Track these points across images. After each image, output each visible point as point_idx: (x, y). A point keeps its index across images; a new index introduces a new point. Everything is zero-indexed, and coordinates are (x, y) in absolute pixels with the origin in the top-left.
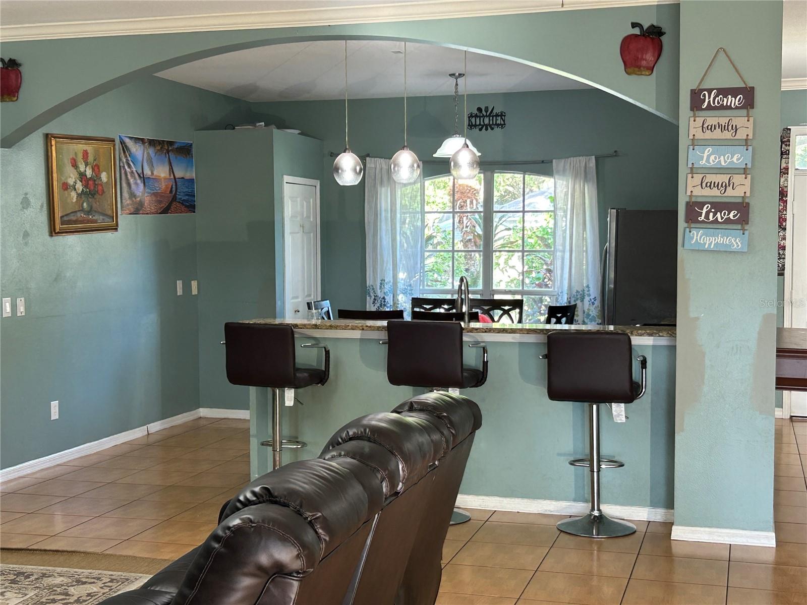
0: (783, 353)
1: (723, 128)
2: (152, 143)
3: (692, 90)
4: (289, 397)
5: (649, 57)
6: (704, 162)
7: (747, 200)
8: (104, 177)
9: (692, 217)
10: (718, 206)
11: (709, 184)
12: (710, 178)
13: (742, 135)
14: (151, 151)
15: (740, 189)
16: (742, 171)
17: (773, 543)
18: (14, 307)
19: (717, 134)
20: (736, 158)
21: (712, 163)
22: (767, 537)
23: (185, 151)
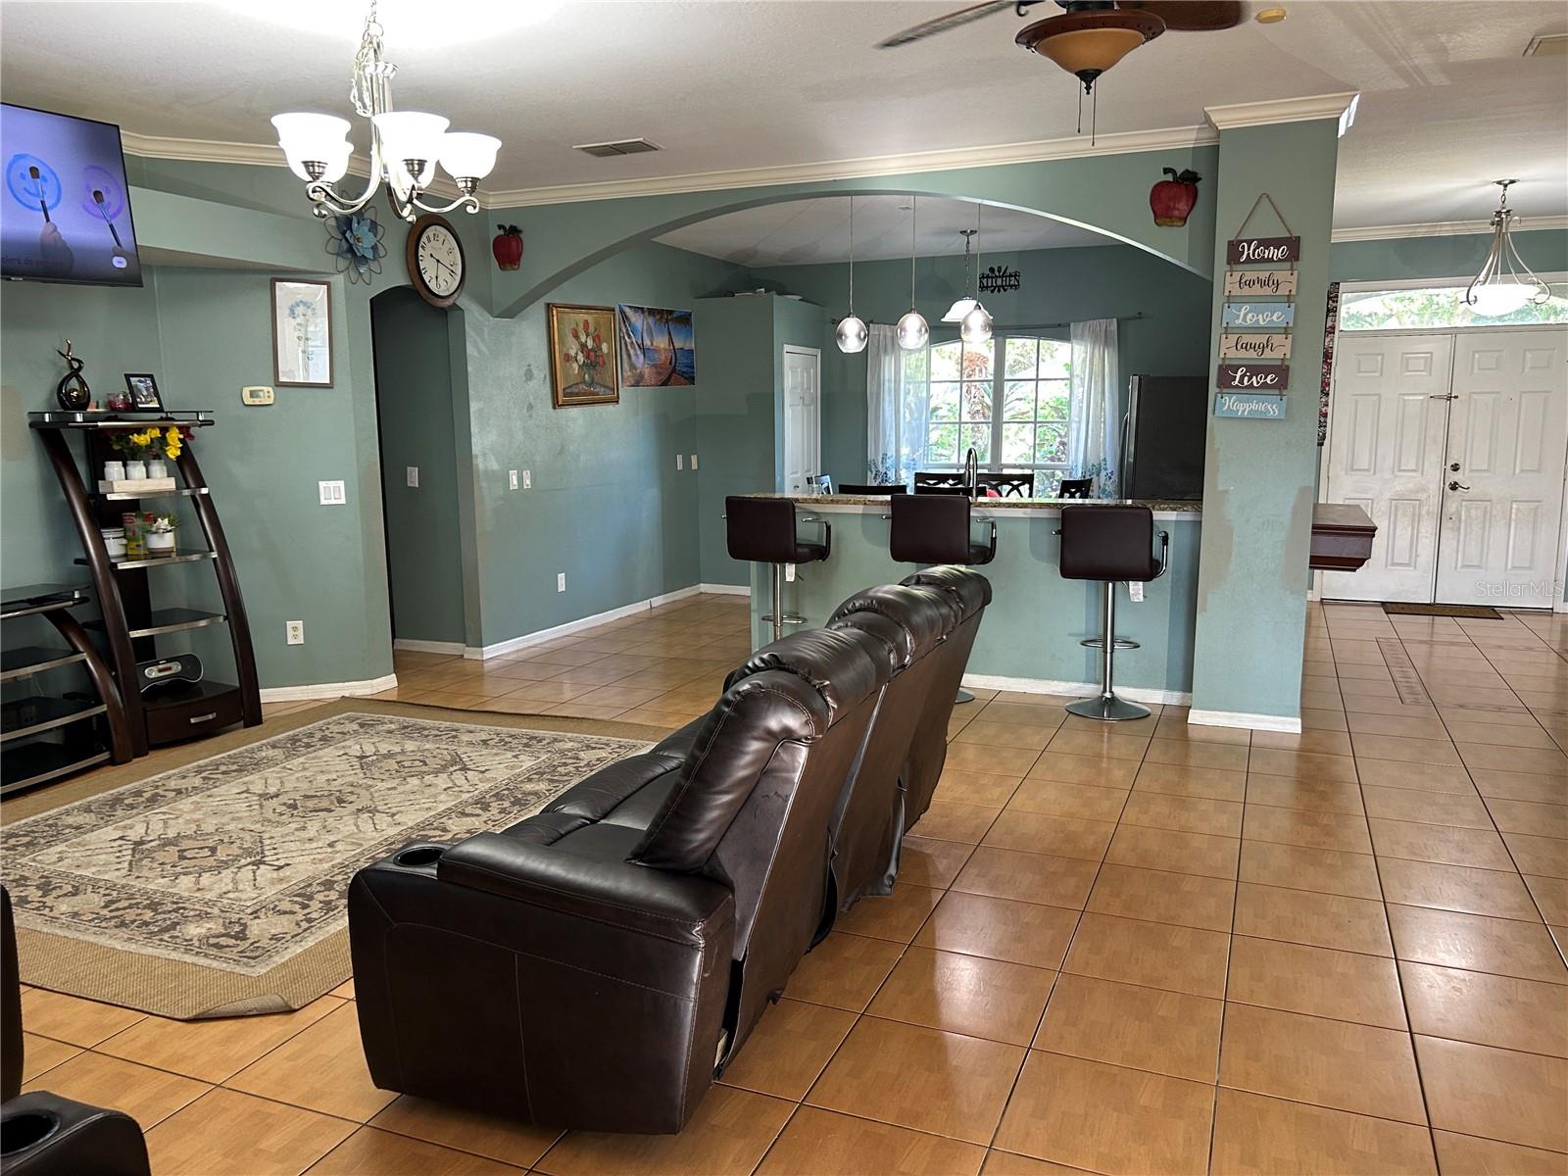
0: (1318, 530)
1: (1263, 283)
2: (651, 312)
3: (1229, 242)
4: (790, 572)
5: (1183, 206)
6: (1240, 321)
7: (1286, 363)
8: (604, 347)
9: (1225, 382)
10: (1254, 370)
11: (1244, 346)
12: (1246, 339)
13: (1283, 291)
14: (651, 320)
15: (1280, 350)
16: (1283, 331)
17: (1299, 730)
18: (520, 480)
19: (1257, 290)
20: (1277, 317)
21: (1249, 322)
22: (1292, 723)
23: (684, 320)
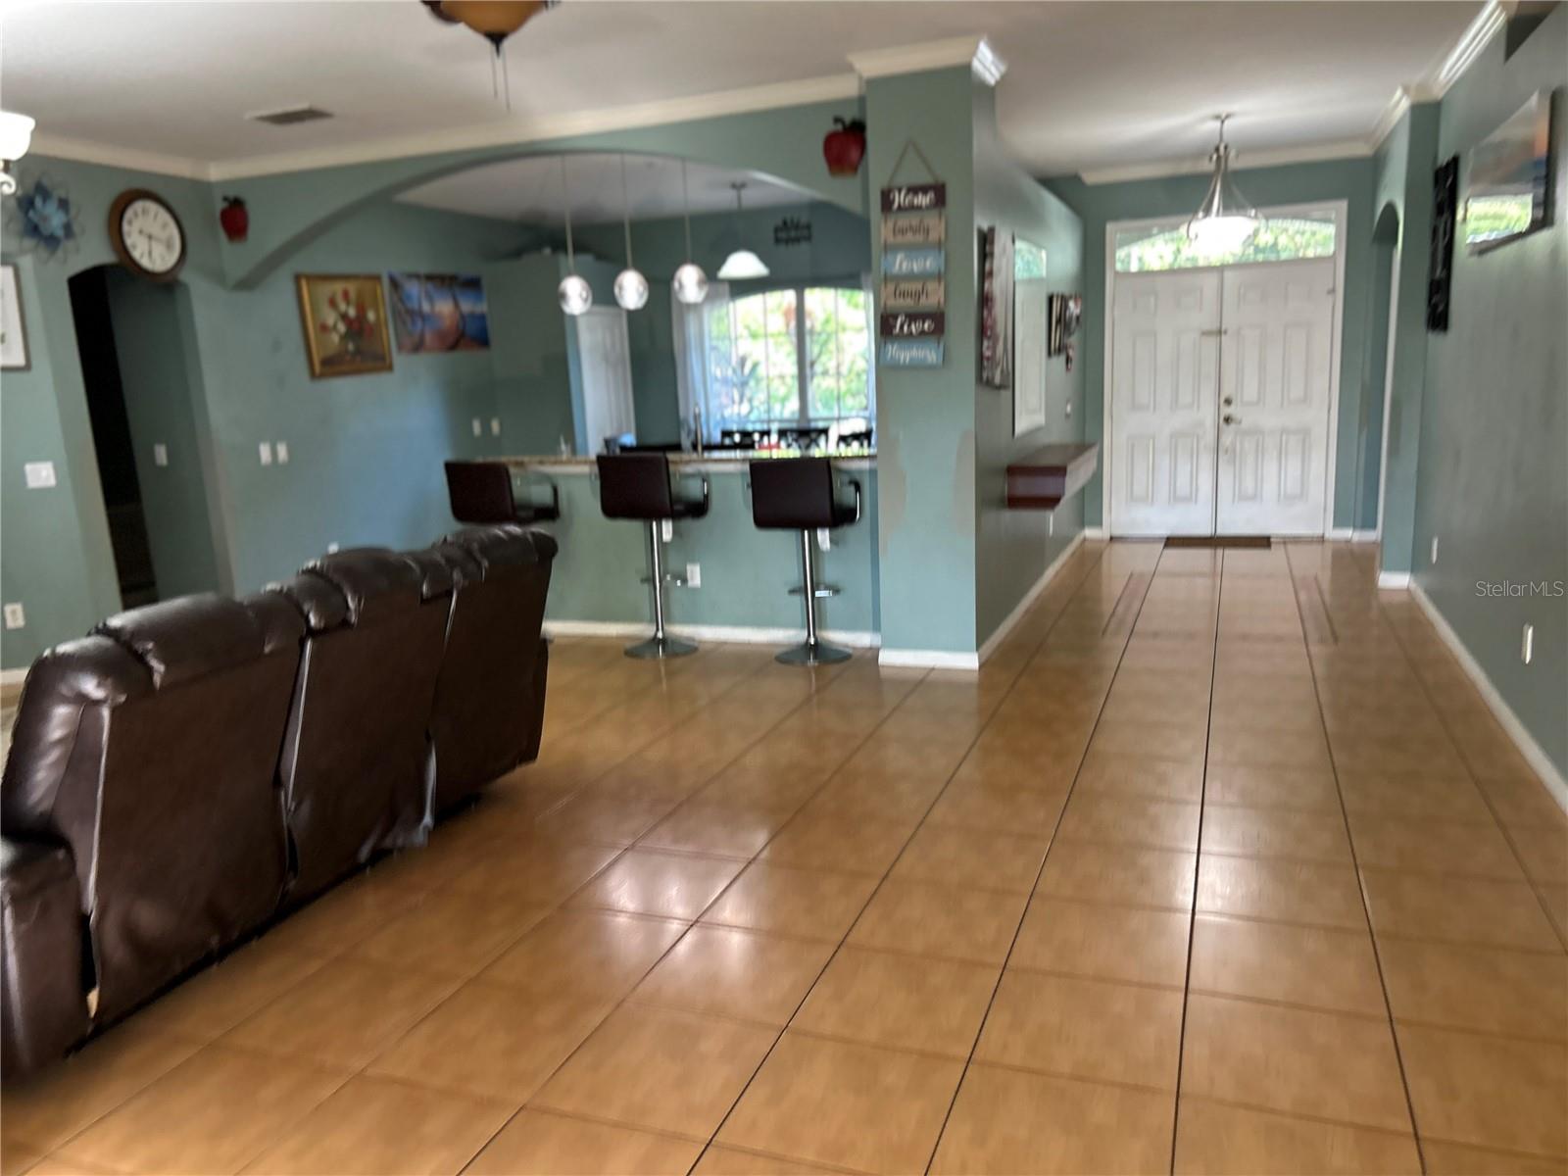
1: (915, 230)
2: (430, 278)
3: (881, 190)
6: (897, 269)
7: (942, 309)
8: (371, 316)
9: (887, 331)
10: (912, 317)
11: (904, 293)
12: (904, 286)
13: (933, 236)
14: (430, 286)
15: (933, 298)
17: (976, 665)
18: (274, 453)
19: (909, 237)
20: (929, 263)
23: (473, 284)
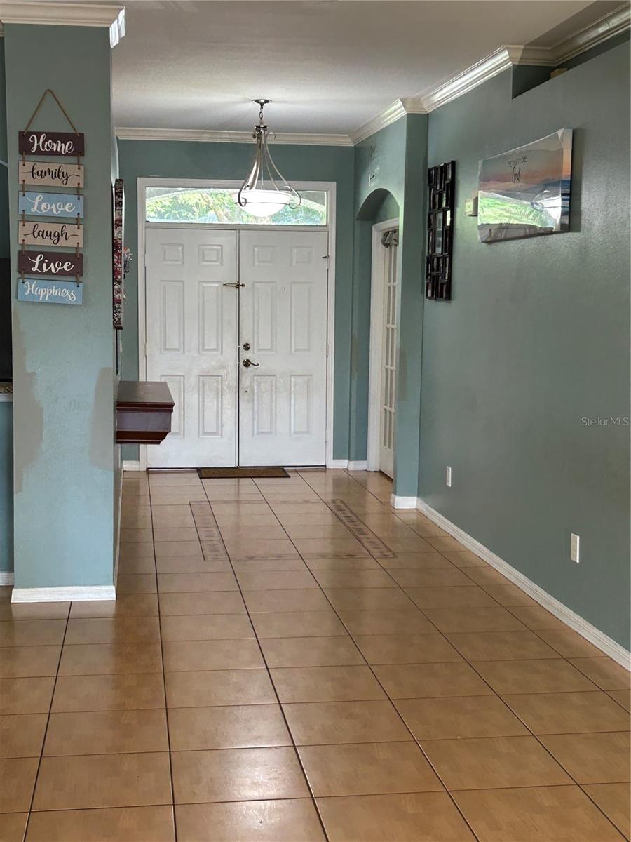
1: (54, 175)
3: (20, 132)
6: (35, 209)
7: (80, 252)
9: (25, 268)
10: (51, 257)
11: (41, 233)
12: (42, 227)
13: (72, 183)
15: (73, 240)
16: (75, 221)
17: (113, 596)
19: (48, 181)
20: (68, 207)
21: (44, 211)
22: (107, 591)
